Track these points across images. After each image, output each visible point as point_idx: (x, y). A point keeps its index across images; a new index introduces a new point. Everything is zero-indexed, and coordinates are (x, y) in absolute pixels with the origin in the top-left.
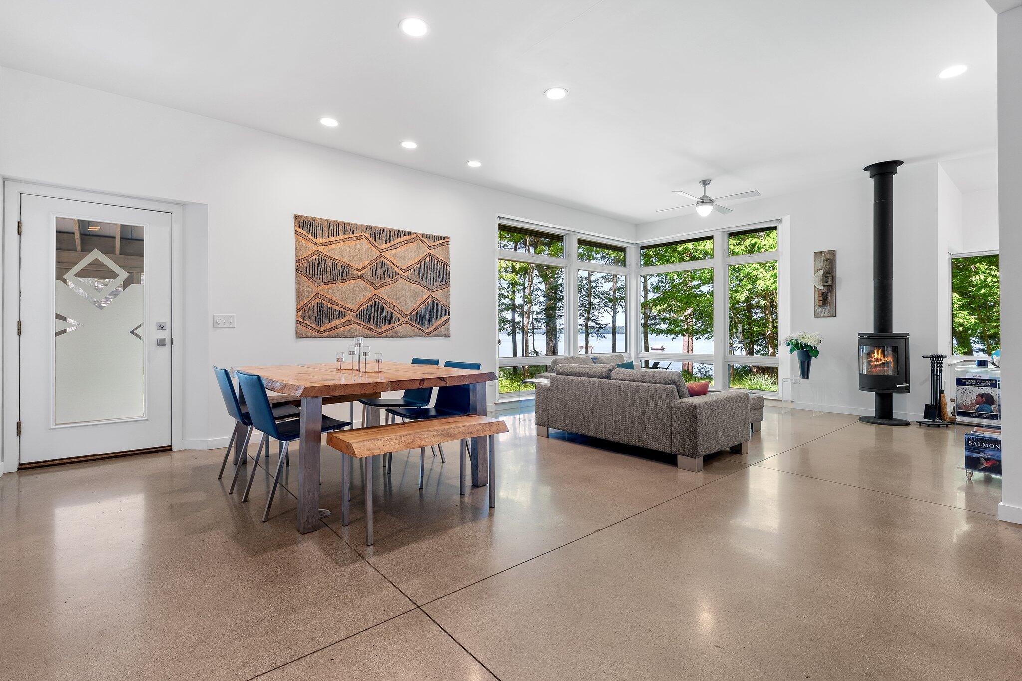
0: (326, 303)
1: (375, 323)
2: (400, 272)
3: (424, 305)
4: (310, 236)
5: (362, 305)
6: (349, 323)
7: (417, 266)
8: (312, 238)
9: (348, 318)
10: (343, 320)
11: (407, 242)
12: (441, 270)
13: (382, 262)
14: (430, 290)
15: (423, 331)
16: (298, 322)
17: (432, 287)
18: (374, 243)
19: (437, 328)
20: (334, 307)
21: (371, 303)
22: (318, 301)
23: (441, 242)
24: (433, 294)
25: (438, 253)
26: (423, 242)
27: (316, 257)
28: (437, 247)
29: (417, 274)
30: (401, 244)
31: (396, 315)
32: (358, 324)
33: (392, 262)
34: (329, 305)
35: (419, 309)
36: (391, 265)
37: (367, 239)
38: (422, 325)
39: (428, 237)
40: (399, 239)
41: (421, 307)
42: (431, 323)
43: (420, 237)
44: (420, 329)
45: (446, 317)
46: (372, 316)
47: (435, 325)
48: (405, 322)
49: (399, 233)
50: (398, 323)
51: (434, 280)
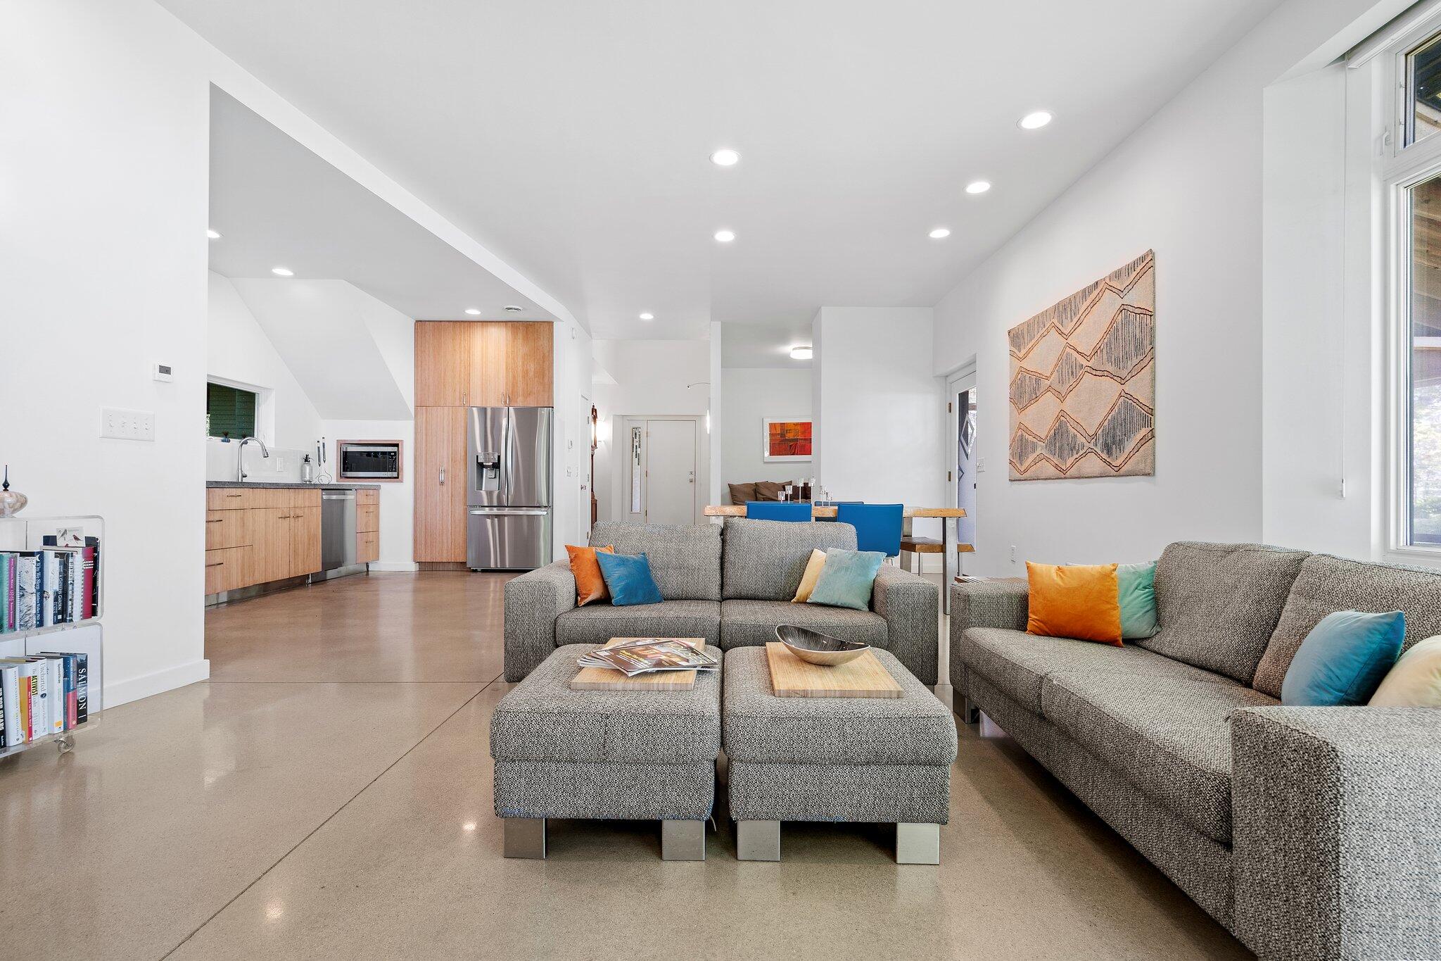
0: (1025, 434)
1: (1061, 456)
2: (1085, 363)
3: (1113, 413)
4: (1016, 351)
5: (1050, 431)
6: (1041, 458)
7: (1106, 341)
8: (1018, 353)
9: (1038, 452)
10: (1035, 455)
11: (1094, 303)
12: (1138, 332)
13: (1068, 354)
14: (1123, 381)
15: (1110, 464)
16: (1011, 462)
17: (1124, 373)
18: (1060, 327)
19: (1129, 458)
20: (1030, 438)
21: (1057, 425)
22: (1019, 433)
23: (1138, 270)
24: (1128, 388)
25: (1136, 298)
26: (1111, 289)
27: (1019, 377)
28: (1133, 284)
29: (1105, 357)
30: (1087, 312)
31: (1081, 439)
32: (1048, 460)
33: (1075, 350)
34: (1027, 436)
35: (1106, 423)
36: (1075, 354)
37: (1055, 326)
38: (1109, 453)
39: (1118, 275)
40: (1085, 303)
41: (1109, 418)
42: (1122, 448)
43: (1108, 281)
44: (1105, 461)
45: (1144, 431)
46: (1057, 445)
47: (1127, 451)
48: (1090, 450)
49: (1085, 293)
50: (1081, 452)
51: (1127, 357)
